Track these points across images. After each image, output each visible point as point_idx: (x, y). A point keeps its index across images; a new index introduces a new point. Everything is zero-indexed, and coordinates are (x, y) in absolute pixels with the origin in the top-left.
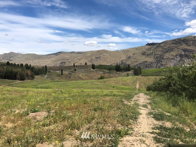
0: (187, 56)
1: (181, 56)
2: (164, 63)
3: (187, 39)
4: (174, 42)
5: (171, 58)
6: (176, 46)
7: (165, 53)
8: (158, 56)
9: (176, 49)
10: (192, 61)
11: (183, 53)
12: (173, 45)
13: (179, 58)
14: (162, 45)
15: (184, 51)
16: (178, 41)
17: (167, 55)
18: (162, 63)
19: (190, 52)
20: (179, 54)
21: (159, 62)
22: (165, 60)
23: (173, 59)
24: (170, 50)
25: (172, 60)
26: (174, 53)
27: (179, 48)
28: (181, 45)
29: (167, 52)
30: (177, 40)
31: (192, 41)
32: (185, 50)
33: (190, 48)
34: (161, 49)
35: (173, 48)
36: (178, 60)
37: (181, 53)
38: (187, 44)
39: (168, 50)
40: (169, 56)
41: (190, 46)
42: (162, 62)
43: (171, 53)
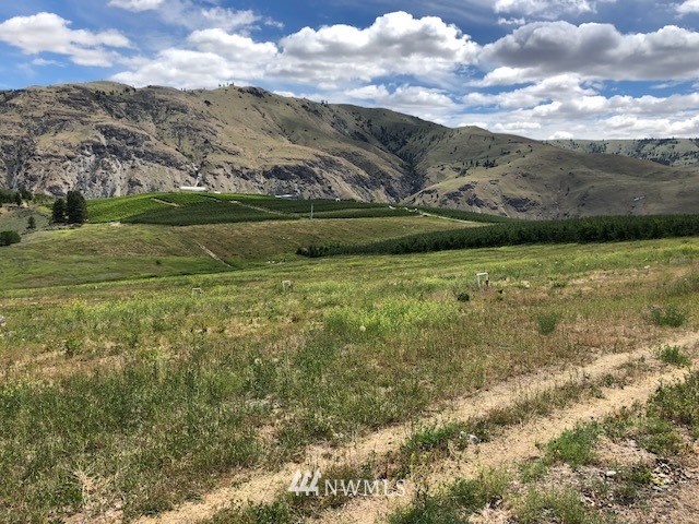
0: (116, 151)
1: (97, 148)
2: (37, 169)
3: (108, 94)
4: (65, 96)
5: (62, 154)
6: (73, 111)
7: (36, 133)
8: (10, 143)
9: (76, 123)
10: (133, 167)
11: (104, 141)
12: (64, 109)
13: (93, 158)
14: (18, 101)
15: (104, 133)
16: (80, 95)
17: (44, 143)
18: (29, 172)
19: (125, 137)
20: (89, 142)
21: (16, 167)
22: (43, 162)
23: (70, 158)
24: (51, 124)
25: (69, 162)
26: (71, 137)
27: (87, 123)
28: (93, 110)
29: (44, 131)
30: (75, 92)
31: (124, 101)
32: (108, 132)
33: (125, 127)
34: (17, 119)
35: (66, 118)
36: (88, 163)
37: (96, 140)
38: (110, 111)
39: (48, 123)
40: (56, 148)
41: (119, 117)
42: (28, 166)
43: (61, 136)
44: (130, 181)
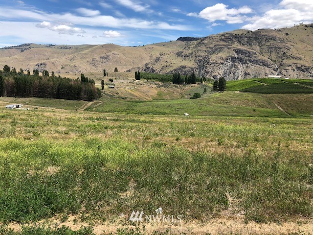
0: (241, 60)
1: (233, 59)
2: (209, 69)
3: (240, 35)
4: (223, 37)
5: (219, 62)
6: (225, 44)
7: (211, 54)
8: (201, 58)
9: (226, 49)
10: (247, 67)
11: (236, 56)
12: (222, 43)
13: (231, 63)
14: (205, 42)
15: (236, 52)
16: (229, 37)
17: (213, 58)
18: (206, 70)
19: (245, 54)
20: (230, 56)
21: (202, 68)
22: (212, 66)
23: (222, 64)
24: (217, 49)
25: (221, 65)
26: (223, 55)
27: (230, 48)
28: (233, 43)
29: (214, 53)
30: (227, 35)
31: (247, 37)
32: (238, 52)
33: (245, 49)
34: (204, 49)
35: (222, 47)
36: (229, 66)
37: (233, 55)
38: (240, 42)
39: (215, 50)
40: (217, 60)
41: (244, 45)
42: (206, 67)
43: (220, 55)
44: (245, 73)
